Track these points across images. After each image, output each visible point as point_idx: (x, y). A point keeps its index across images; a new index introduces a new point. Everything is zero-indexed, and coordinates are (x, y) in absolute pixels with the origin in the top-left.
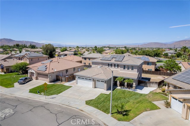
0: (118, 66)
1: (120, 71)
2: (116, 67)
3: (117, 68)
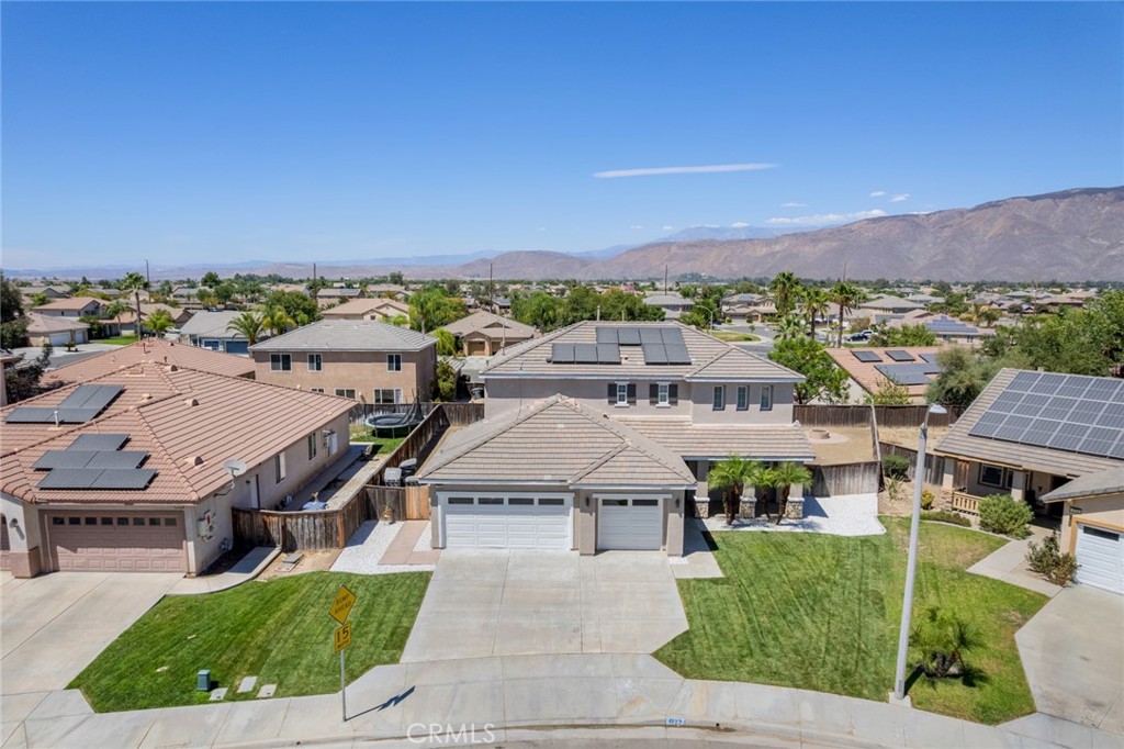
0: (674, 391)
1: (697, 426)
2: (661, 404)
3: (666, 404)
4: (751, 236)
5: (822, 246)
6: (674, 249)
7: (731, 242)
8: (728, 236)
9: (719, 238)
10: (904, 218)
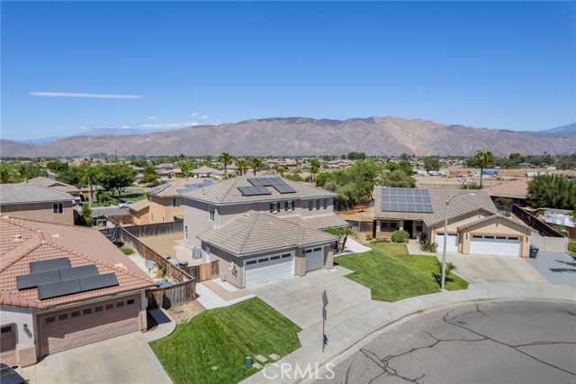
0: (293, 205)
2: (289, 210)
3: (291, 210)
4: (133, 133)
5: (171, 139)
6: (89, 139)
7: (122, 136)
8: (119, 133)
9: (115, 134)
10: (208, 126)
